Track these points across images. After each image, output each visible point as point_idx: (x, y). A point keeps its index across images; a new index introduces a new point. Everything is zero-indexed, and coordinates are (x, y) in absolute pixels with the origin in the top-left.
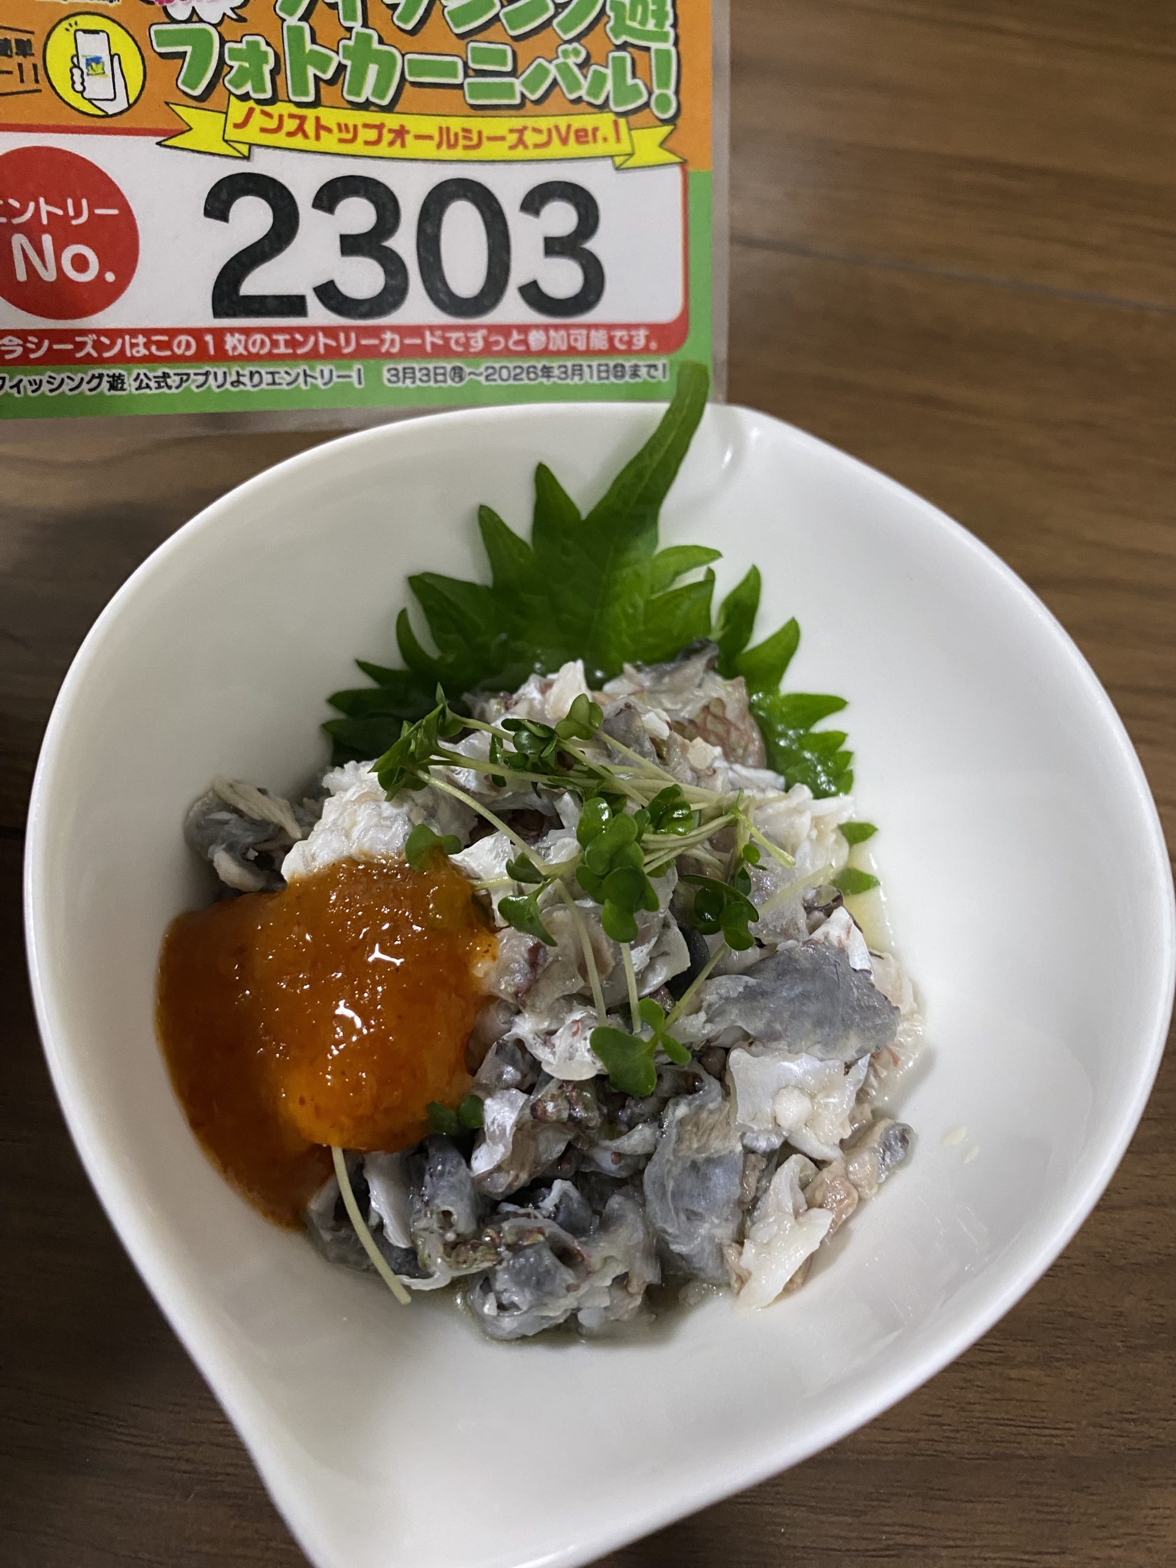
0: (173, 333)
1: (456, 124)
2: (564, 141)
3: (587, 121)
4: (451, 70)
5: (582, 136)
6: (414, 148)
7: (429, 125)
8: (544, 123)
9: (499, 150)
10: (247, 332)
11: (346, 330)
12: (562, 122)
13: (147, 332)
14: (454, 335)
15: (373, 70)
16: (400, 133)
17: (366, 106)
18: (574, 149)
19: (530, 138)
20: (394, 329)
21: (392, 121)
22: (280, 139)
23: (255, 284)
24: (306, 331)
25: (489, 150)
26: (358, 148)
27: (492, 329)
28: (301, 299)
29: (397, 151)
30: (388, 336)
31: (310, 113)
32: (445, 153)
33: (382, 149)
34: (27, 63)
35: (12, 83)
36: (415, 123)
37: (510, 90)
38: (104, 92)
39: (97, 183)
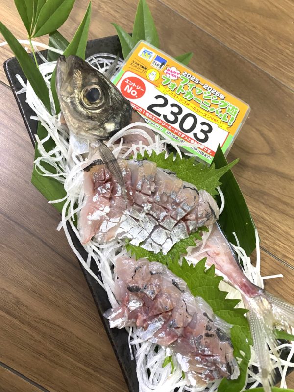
0: (140, 107)
1: (197, 108)
2: (212, 119)
3: (217, 119)
4: (201, 102)
5: (215, 120)
6: (189, 107)
7: (193, 106)
8: (211, 116)
9: (201, 114)
10: (150, 114)
11: (165, 122)
12: (213, 117)
13: (136, 105)
14: (180, 133)
15: (189, 96)
16: (188, 104)
17: (186, 99)
19: (207, 116)
20: (171, 126)
21: (188, 102)
22: (171, 95)
23: (154, 109)
24: (158, 119)
26: (181, 102)
27: (186, 136)
28: (160, 115)
29: (187, 106)
30: (170, 127)
31: (177, 95)
32: (193, 110)
33: (185, 105)
34: (145, 70)
35: (141, 71)
36: (191, 104)
37: (207, 109)
38: (152, 78)
39: (143, 86)
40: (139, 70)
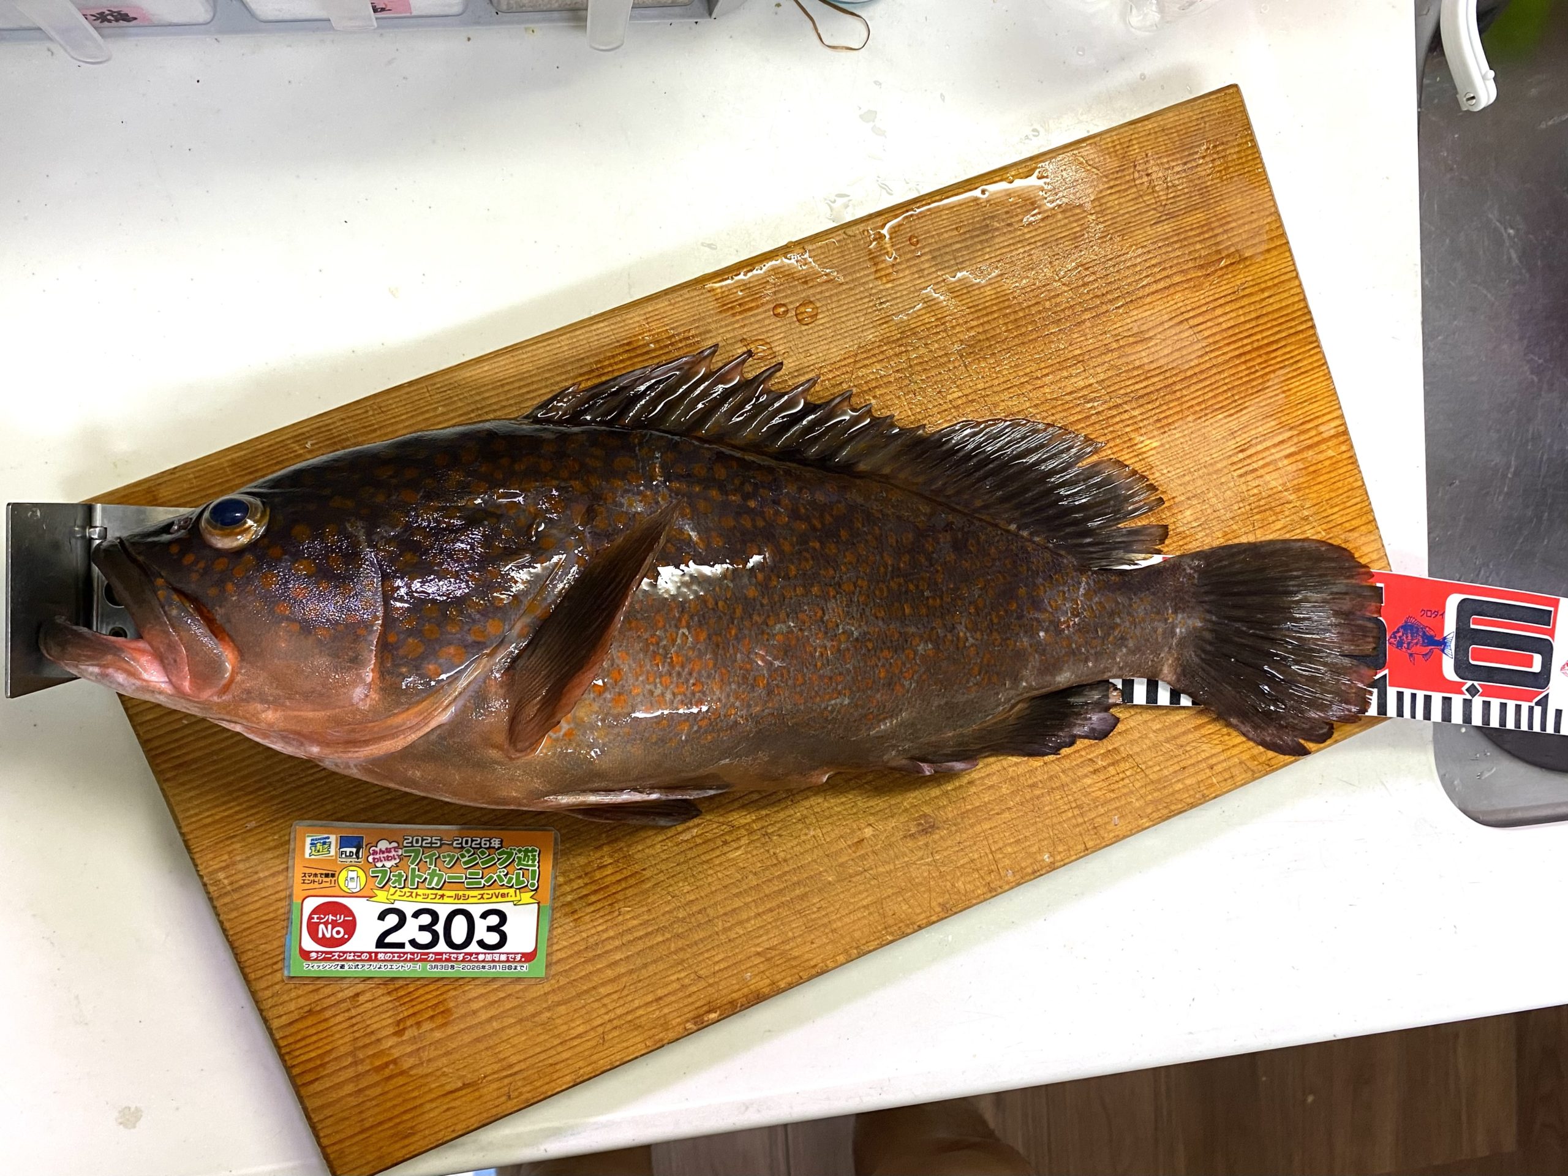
0: (362, 953)
1: (461, 893)
2: (497, 898)
3: (506, 891)
4: (461, 878)
5: (503, 895)
6: (446, 900)
7: (453, 893)
8: (490, 892)
9: (475, 900)
10: (385, 953)
11: (418, 953)
12: (497, 892)
13: (354, 952)
14: (453, 955)
15: (436, 879)
16: (442, 896)
17: (433, 889)
18: (500, 899)
19: (485, 896)
20: (433, 953)
21: (440, 892)
22: (404, 898)
23: (389, 939)
24: (405, 953)
25: (471, 900)
26: (428, 900)
27: (466, 954)
28: (404, 944)
29: (441, 901)
30: (431, 955)
31: (415, 891)
32: (455, 901)
33: (436, 901)
34: (333, 879)
35: (328, 885)
36: (448, 893)
37: (480, 883)
38: (354, 886)
39: (347, 911)
40: (324, 885)
